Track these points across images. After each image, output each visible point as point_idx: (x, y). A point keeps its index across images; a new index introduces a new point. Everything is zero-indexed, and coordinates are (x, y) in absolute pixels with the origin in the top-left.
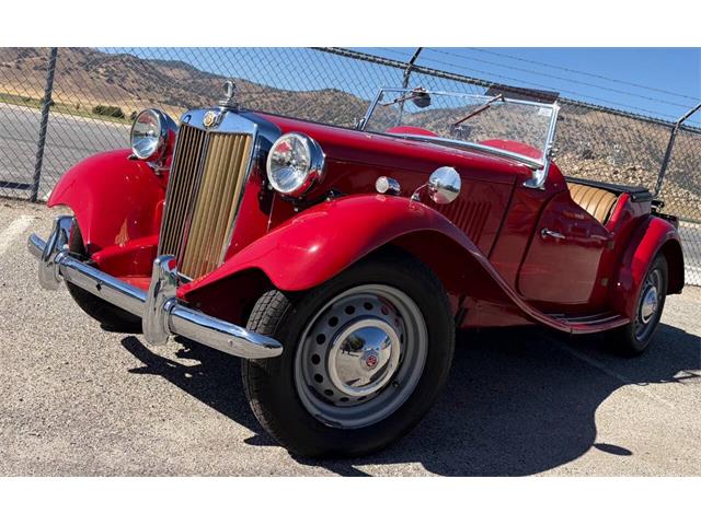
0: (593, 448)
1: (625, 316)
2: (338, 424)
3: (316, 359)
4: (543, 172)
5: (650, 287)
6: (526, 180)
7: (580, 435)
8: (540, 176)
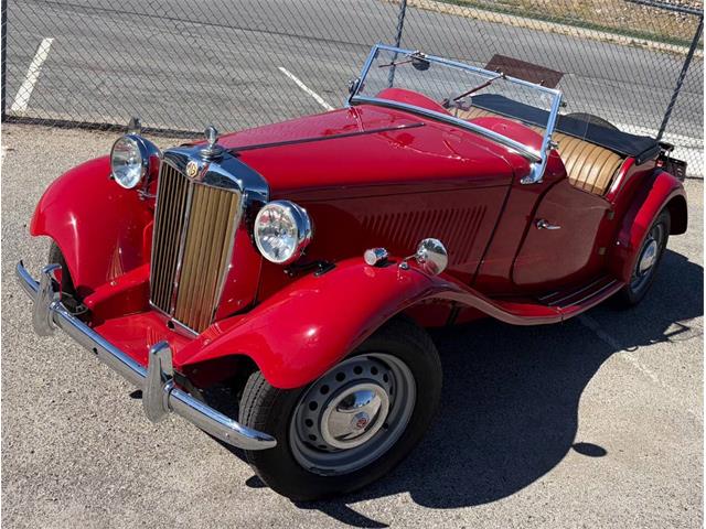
0: (572, 451)
1: (621, 280)
2: (332, 471)
3: (309, 423)
4: (541, 166)
5: (651, 241)
6: (524, 177)
7: (561, 434)
8: (538, 171)
